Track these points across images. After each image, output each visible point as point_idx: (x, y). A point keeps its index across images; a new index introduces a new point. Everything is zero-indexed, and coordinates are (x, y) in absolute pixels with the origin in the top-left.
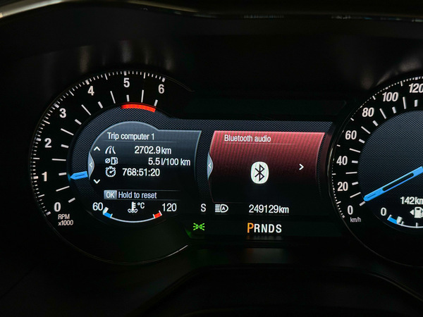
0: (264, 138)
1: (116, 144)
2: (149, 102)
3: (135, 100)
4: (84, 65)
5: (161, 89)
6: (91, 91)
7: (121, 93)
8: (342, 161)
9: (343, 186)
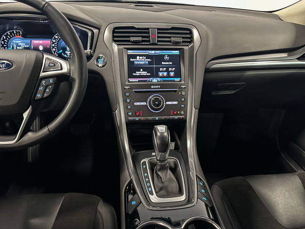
0: (41, 42)
1: (16, 43)
2: (19, 35)
3: (17, 35)
4: (7, 28)
5: (21, 33)
6: (9, 34)
7: (14, 34)
8: (53, 45)
9: (54, 50)
